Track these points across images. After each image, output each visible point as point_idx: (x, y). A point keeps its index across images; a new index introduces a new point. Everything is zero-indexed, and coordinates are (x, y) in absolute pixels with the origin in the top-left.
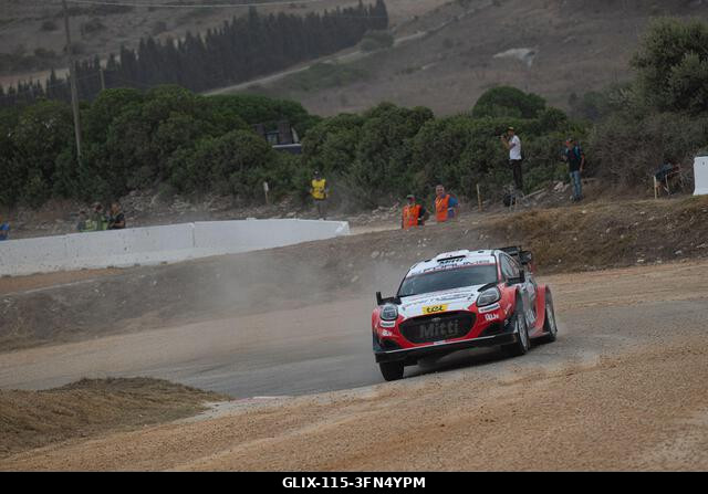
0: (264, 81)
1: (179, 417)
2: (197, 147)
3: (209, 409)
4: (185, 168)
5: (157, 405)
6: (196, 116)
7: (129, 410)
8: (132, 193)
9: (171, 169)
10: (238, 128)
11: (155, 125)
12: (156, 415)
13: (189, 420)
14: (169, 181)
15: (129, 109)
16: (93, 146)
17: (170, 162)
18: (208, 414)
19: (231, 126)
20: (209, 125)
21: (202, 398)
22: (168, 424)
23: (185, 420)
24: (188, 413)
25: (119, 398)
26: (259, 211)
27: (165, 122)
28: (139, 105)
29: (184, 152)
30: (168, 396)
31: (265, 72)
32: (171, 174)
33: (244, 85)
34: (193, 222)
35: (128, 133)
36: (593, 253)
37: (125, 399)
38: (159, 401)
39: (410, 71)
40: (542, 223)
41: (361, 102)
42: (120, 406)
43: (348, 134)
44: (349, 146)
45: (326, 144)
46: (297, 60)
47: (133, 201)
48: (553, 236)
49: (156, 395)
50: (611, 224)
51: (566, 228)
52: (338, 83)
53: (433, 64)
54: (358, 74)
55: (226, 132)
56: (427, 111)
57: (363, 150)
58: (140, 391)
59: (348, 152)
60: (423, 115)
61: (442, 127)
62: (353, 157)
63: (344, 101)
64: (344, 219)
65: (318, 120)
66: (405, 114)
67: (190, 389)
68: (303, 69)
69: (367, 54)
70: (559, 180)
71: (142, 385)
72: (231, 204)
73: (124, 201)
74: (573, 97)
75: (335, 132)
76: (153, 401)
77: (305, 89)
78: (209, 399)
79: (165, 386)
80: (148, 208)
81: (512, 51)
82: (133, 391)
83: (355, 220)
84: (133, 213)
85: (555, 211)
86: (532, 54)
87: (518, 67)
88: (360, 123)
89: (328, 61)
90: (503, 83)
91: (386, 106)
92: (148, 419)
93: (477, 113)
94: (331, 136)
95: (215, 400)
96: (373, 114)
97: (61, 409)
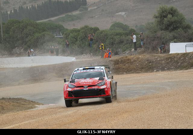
0: (53, 19)
1: (29, 109)
2: (34, 36)
3: (37, 107)
4: (31, 41)
6: (34, 28)
7: (15, 106)
8: (16, 48)
9: (27, 42)
10: (46, 31)
11: (23, 29)
12: (23, 108)
13: (32, 110)
14: (26, 45)
15: (16, 25)
16: (6, 35)
17: (27, 40)
18: (36, 109)
19: (44, 31)
20: (38, 30)
21: (35, 104)
22: (26, 111)
23: (31, 110)
24: (32, 108)
25: (13, 103)
27: (26, 29)
28: (19, 24)
29: (31, 37)
31: (53, 16)
32: (27, 43)
33: (47, 20)
35: (16, 32)
36: (142, 68)
37: (14, 103)
38: (24, 105)
39: (92, 17)
40: (128, 60)
41: (79, 25)
42: (13, 105)
43: (76, 34)
44: (76, 37)
45: (70, 36)
46: (62, 13)
47: (17, 50)
48: (132, 63)
49: (23, 103)
50: (148, 60)
51: (135, 61)
52: (73, 20)
53: (98, 16)
54: (78, 18)
55: (42, 32)
56: (98, 28)
57: (80, 38)
58: (18, 101)
59: (75, 39)
60: (96, 29)
61: (101, 33)
62: (77, 40)
63: (74, 25)
64: (74, 57)
65: (67, 30)
66: (91, 29)
67: (32, 102)
68: (63, 16)
69: (81, 12)
70: (133, 48)
71: (19, 100)
72: (43, 52)
73: (14, 50)
74: (137, 26)
75: (72, 33)
76: (22, 104)
77: (64, 21)
78: (37, 104)
79: (25, 100)
80: (21, 52)
81: (120, 13)
82: (17, 101)
83: (77, 57)
84: (16, 54)
85: (132, 56)
86: (126, 14)
87: (122, 17)
88: (79, 31)
89: (70, 14)
90: (117, 22)
91: (86, 27)
92: (21, 109)
93: (111, 29)
94: (71, 34)
95: (39, 105)
96: (83, 28)
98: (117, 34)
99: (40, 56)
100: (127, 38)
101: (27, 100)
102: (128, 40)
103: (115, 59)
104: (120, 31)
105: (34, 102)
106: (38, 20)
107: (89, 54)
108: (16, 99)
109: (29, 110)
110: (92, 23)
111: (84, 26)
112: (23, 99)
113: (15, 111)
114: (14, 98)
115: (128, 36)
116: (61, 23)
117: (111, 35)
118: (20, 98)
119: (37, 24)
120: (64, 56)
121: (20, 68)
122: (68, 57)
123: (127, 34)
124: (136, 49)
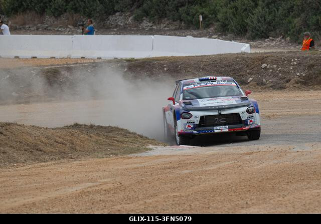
1: (132, 153)
3: (151, 149)
5: (119, 144)
7: (102, 145)
8: (117, 14)
12: (119, 150)
13: (139, 155)
18: (150, 153)
21: (148, 142)
22: (125, 156)
24: (138, 150)
25: (97, 138)
26: (195, 33)
30: (127, 140)
34: (153, 35)
37: (100, 138)
38: (121, 142)
42: (96, 142)
47: (117, 19)
49: (119, 138)
58: (110, 134)
64: (247, 43)
67: (141, 137)
71: (112, 131)
72: (178, 27)
76: (118, 141)
78: (152, 144)
79: (125, 133)
80: (126, 24)
82: (106, 134)
83: (254, 43)
84: (116, 26)
92: (113, 152)
95: (156, 145)
97: (60, 140)
99: (170, 35)
101: (130, 133)
105: (147, 138)
107: (283, 38)
108: (106, 128)
109: (132, 155)
112: (122, 129)
114: (101, 127)
118: (114, 127)
120: (225, 39)
122: (233, 42)
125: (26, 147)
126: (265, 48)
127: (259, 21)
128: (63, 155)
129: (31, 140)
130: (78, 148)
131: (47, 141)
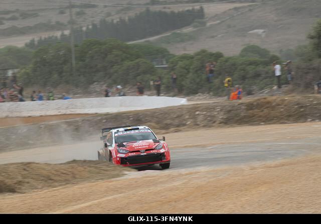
0: (152, 39)
1: (113, 177)
2: (123, 65)
3: (126, 174)
6: (124, 52)
7: (93, 173)
8: (95, 83)
9: (112, 74)
10: (141, 58)
11: (106, 55)
12: (104, 176)
13: (118, 179)
14: (111, 79)
15: (95, 48)
16: (80, 62)
17: (112, 71)
19: (138, 57)
20: (129, 56)
21: (124, 170)
22: (109, 180)
23: (116, 179)
24: (118, 176)
25: (90, 169)
26: (149, 93)
28: (100, 46)
29: (118, 67)
31: (152, 35)
32: (112, 76)
33: (143, 40)
35: (95, 58)
36: (290, 116)
37: (92, 169)
38: (106, 171)
39: (213, 37)
40: (268, 102)
41: (191, 49)
42: (89, 172)
43: (187, 62)
44: (187, 67)
45: (178, 66)
46: (166, 30)
47: (96, 87)
48: (273, 108)
50: (298, 104)
51: (279, 105)
52: (182, 41)
53: (223, 35)
54: (191, 38)
55: (136, 59)
56: (221, 53)
57: (193, 69)
58: (97, 166)
59: (187, 69)
60: (219, 56)
61: (227, 61)
62: (189, 72)
63: (185, 49)
64: (184, 98)
65: (174, 56)
66: (212, 55)
68: (168, 34)
69: (195, 29)
70: (276, 85)
71: (98, 163)
73: (92, 86)
74: (281, 51)
75: (181, 61)
76: (103, 170)
77: (169, 43)
78: (127, 170)
79: (108, 164)
81: (256, 31)
82: (95, 166)
83: (189, 98)
84: (95, 92)
85: (274, 98)
86: (264, 32)
87: (259, 37)
88: (192, 57)
89: (178, 31)
90: (252, 44)
91: (203, 51)
92: (101, 177)
93: (241, 55)
94: (180, 63)
95: (129, 171)
96: (198, 54)
97: (65, 172)
98: (251, 64)
99: (132, 95)
100: (266, 69)
101: (111, 164)
102: (267, 73)
103: (247, 101)
104: (257, 59)
106: (129, 40)
107: (208, 93)
108: (95, 162)
109: (114, 179)
110: (212, 46)
111: (199, 50)
112: (106, 162)
113: (93, 181)
114: (92, 161)
115: (267, 66)
116: (164, 46)
117: (241, 64)
118: (100, 161)
119: (128, 47)
120: (169, 96)
121: (101, 115)
122: (174, 98)
123: (266, 64)
124: (279, 87)
125: (43, 178)
126: (196, 100)
127: (191, 83)
128: (67, 182)
129: (45, 173)
130: (77, 176)
131: (55, 173)
